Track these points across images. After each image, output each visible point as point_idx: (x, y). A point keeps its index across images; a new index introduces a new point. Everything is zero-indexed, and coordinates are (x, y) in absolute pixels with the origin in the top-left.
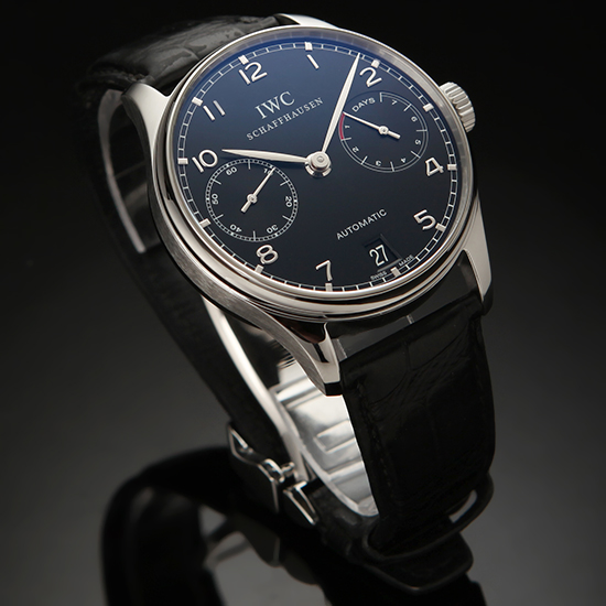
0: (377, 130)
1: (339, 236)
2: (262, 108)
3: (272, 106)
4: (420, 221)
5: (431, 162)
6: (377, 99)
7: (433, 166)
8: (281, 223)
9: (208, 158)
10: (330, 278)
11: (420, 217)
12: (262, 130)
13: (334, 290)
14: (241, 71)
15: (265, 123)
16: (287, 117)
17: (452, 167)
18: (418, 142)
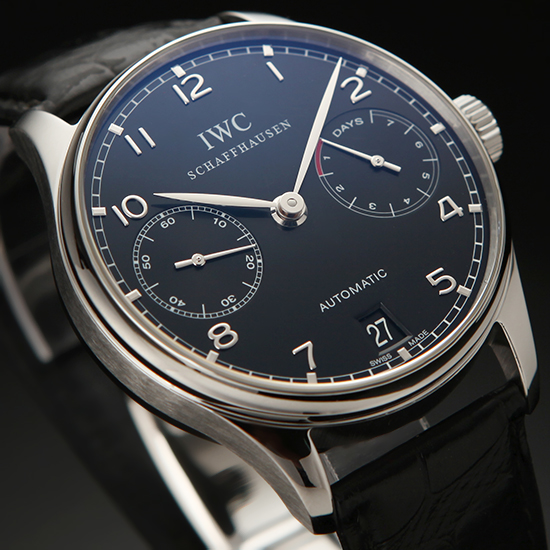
0: (369, 162)
1: (323, 307)
2: (207, 135)
3: (221, 133)
4: (434, 283)
5: (445, 203)
6: (366, 119)
7: (448, 208)
8: (240, 293)
9: (134, 206)
10: (312, 365)
11: (435, 277)
12: (209, 166)
13: (319, 382)
14: (175, 87)
15: (212, 156)
16: (243, 148)
17: (475, 207)
18: (426, 176)
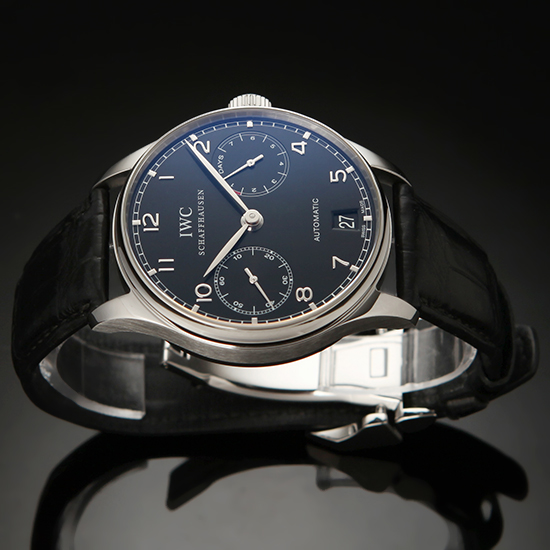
0: (248, 167)
1: (317, 239)
2: (183, 232)
3: (186, 225)
4: (337, 180)
5: (295, 147)
6: (222, 153)
7: (299, 147)
8: (284, 272)
9: (203, 290)
10: (346, 264)
11: (334, 178)
12: (201, 242)
14: (145, 230)
16: (201, 220)
17: (307, 135)
18: (273, 146)
